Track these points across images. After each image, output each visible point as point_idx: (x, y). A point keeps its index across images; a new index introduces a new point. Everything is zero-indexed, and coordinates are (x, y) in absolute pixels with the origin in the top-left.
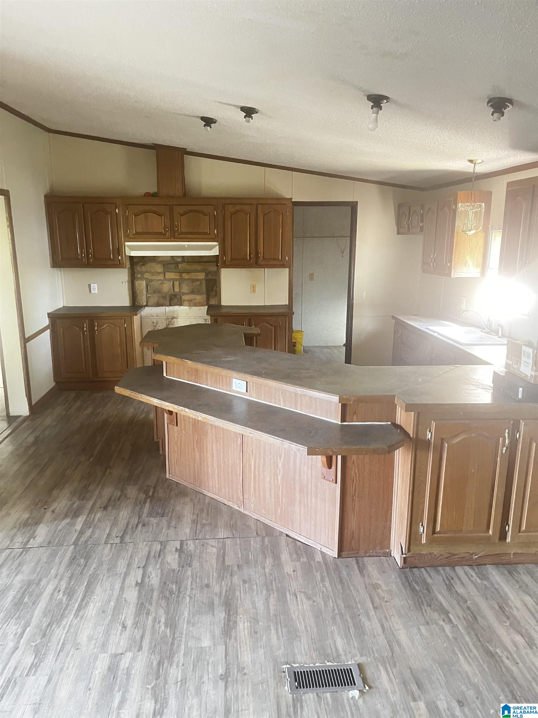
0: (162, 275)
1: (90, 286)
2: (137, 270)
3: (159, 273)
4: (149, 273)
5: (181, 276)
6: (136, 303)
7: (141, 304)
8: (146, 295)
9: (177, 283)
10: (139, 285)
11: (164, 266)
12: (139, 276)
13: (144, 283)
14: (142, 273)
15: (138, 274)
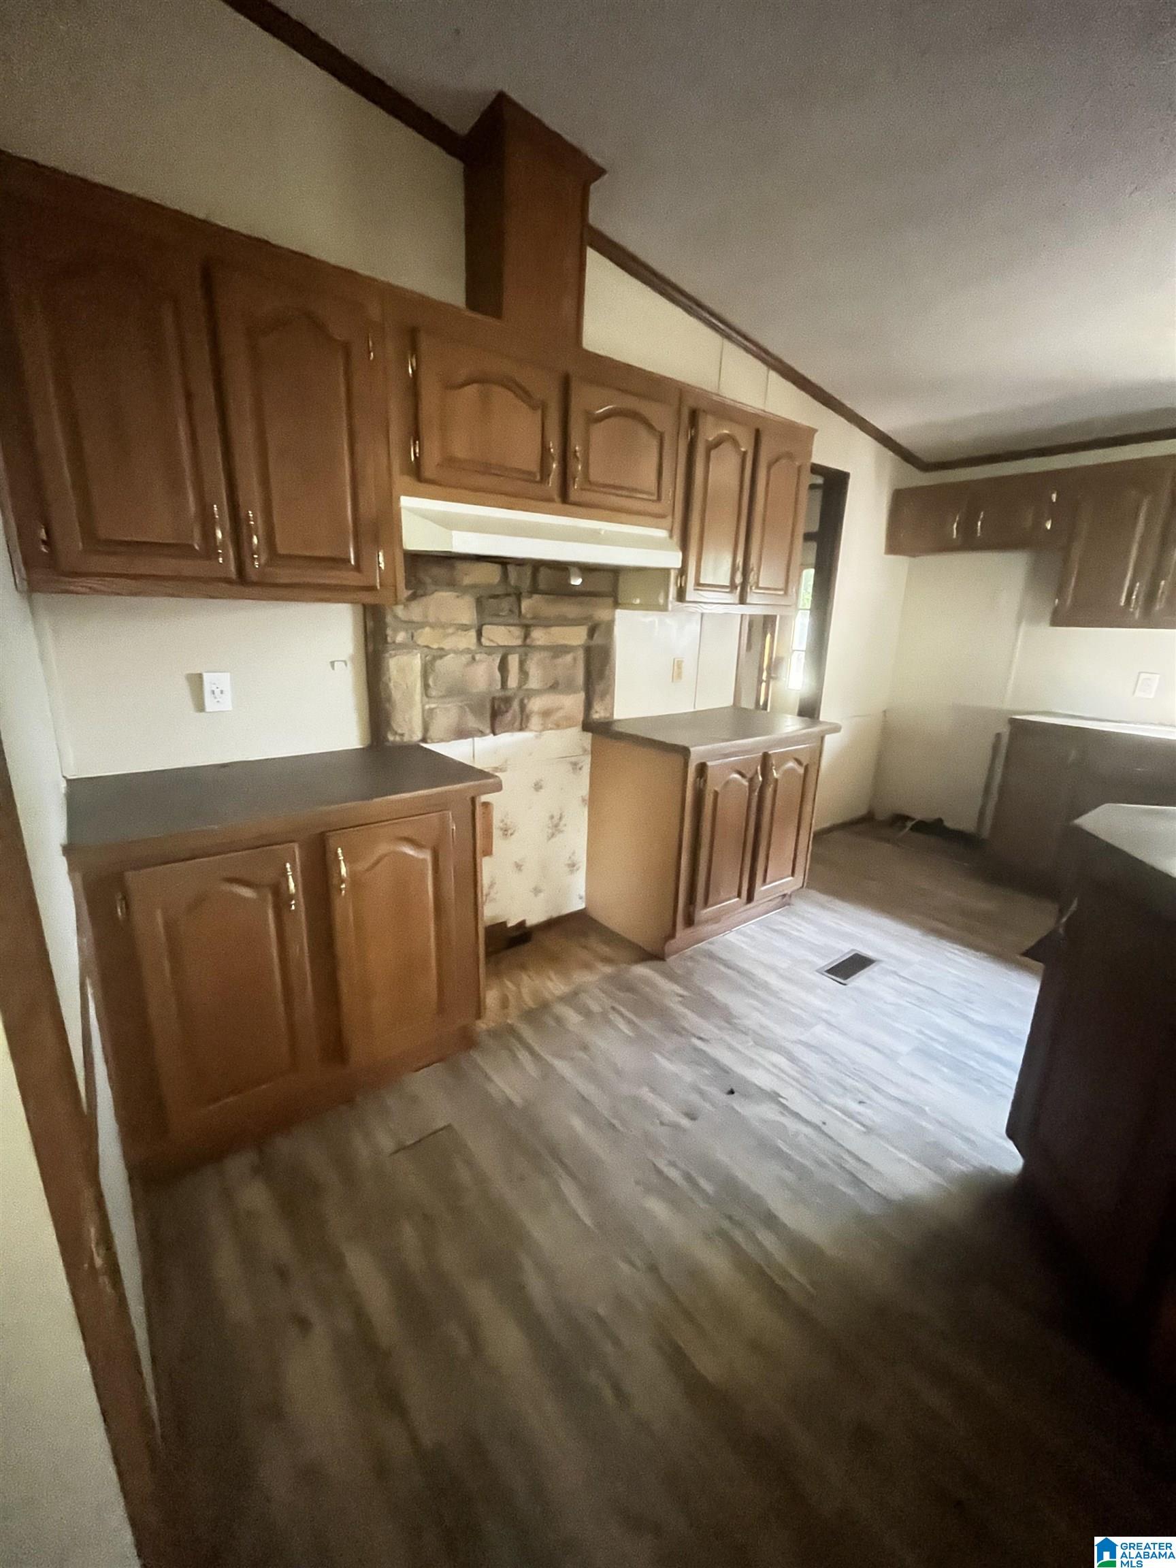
0: (473, 633)
1: (196, 682)
2: (396, 617)
3: (465, 628)
4: (432, 626)
5: (526, 636)
6: (391, 738)
7: (406, 739)
8: (423, 706)
9: (513, 661)
10: (401, 670)
11: (479, 602)
12: (401, 637)
13: (416, 661)
14: (413, 626)
15: (396, 631)
